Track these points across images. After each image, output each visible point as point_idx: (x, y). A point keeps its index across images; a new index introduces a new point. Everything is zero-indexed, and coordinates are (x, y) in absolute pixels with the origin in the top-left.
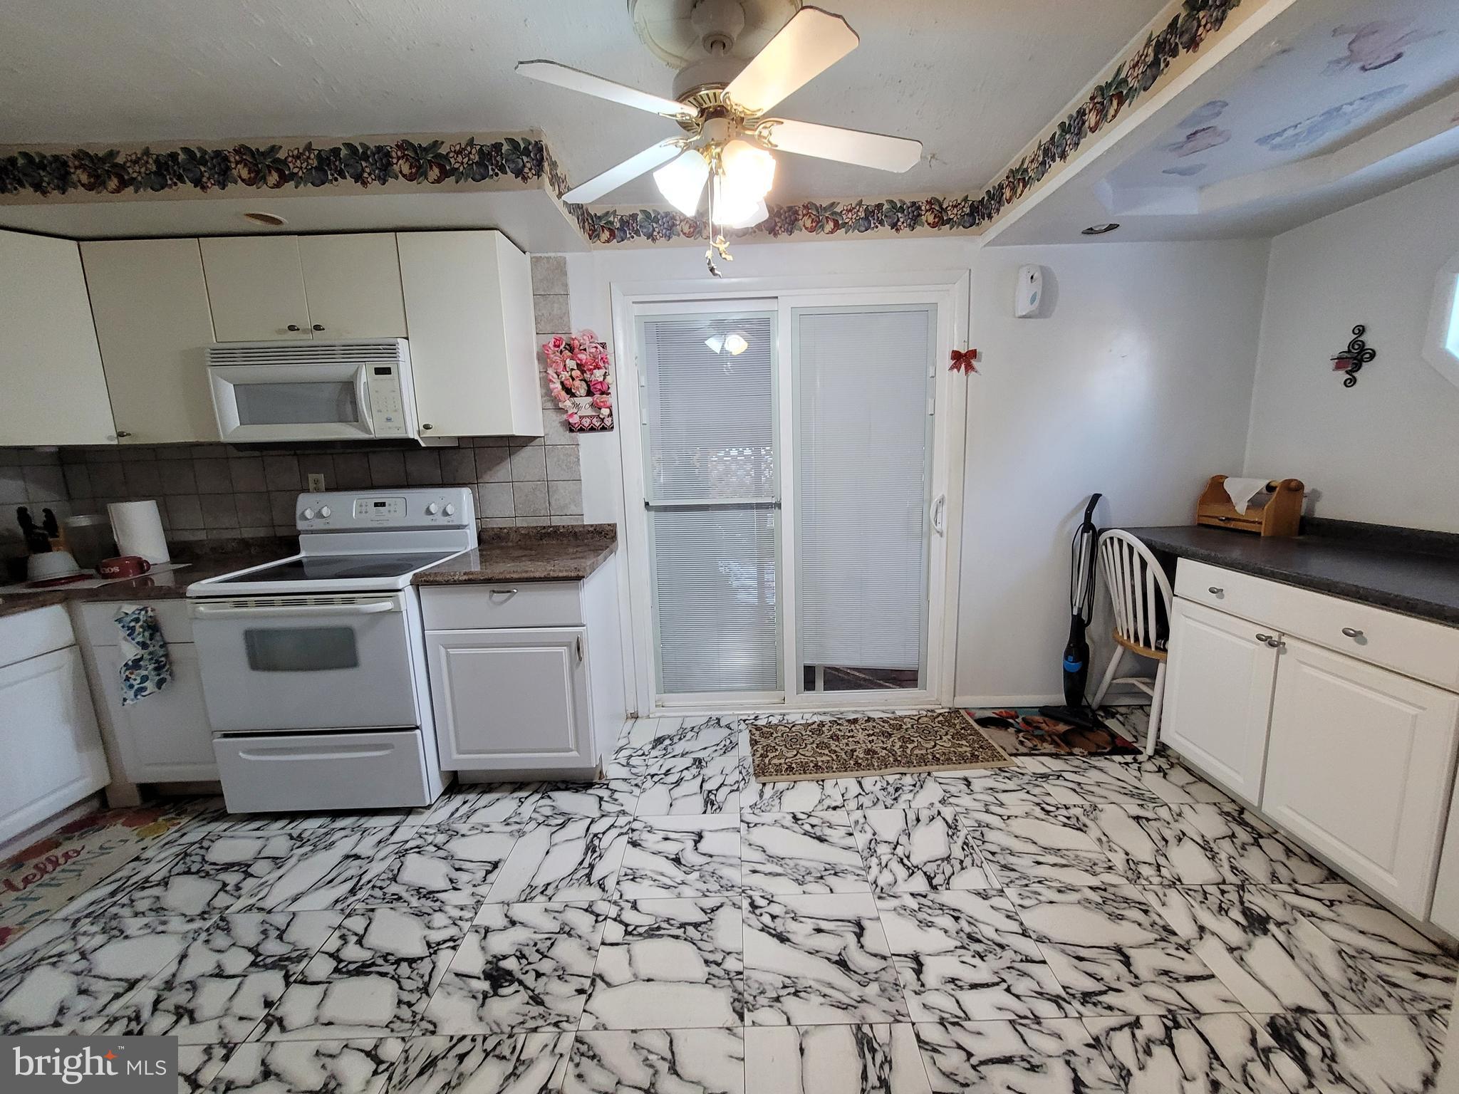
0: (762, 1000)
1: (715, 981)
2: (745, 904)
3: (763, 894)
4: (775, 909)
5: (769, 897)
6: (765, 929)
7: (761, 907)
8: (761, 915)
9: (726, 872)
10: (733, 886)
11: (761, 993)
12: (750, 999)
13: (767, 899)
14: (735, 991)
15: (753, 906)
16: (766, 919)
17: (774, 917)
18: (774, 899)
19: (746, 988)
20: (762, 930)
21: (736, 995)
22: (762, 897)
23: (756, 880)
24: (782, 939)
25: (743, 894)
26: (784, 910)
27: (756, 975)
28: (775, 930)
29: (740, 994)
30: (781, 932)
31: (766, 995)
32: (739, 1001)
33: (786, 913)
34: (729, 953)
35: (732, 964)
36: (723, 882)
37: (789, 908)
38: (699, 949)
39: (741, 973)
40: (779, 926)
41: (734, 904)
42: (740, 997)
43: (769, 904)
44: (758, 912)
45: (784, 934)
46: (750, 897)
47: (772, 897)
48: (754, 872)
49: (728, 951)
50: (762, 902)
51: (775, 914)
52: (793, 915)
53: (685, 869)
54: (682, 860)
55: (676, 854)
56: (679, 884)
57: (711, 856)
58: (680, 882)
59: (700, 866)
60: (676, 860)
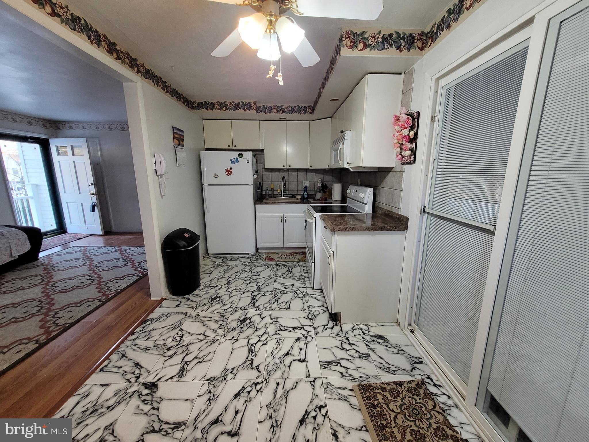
0: (211, 387)
1: (225, 372)
2: (258, 381)
3: (263, 388)
4: (253, 393)
5: (261, 391)
6: (244, 388)
7: (255, 387)
8: (251, 387)
9: (279, 373)
10: (269, 375)
11: (214, 387)
12: (213, 383)
13: (260, 389)
14: (218, 378)
15: (256, 384)
16: (249, 389)
17: (249, 392)
18: (259, 393)
19: (218, 382)
20: (243, 387)
21: (217, 378)
22: (262, 387)
23: (272, 385)
24: (236, 396)
25: (264, 380)
26: (252, 397)
27: (222, 385)
28: (242, 392)
29: (217, 379)
30: (240, 395)
31: (213, 388)
32: (214, 379)
33: (250, 398)
34: (235, 375)
35: (230, 376)
36: (272, 372)
37: (253, 399)
38: (240, 366)
39: (225, 379)
40: (245, 394)
41: (259, 376)
42: (215, 379)
43: (257, 390)
44: (254, 386)
45: (239, 396)
46: (262, 382)
47: (261, 392)
48: (278, 384)
49: (236, 375)
50: (258, 387)
51: (251, 393)
52: (248, 401)
53: (282, 358)
54: (288, 356)
55: (291, 354)
56: (273, 357)
57: (289, 366)
58: (274, 357)
59: (283, 363)
60: (287, 354)
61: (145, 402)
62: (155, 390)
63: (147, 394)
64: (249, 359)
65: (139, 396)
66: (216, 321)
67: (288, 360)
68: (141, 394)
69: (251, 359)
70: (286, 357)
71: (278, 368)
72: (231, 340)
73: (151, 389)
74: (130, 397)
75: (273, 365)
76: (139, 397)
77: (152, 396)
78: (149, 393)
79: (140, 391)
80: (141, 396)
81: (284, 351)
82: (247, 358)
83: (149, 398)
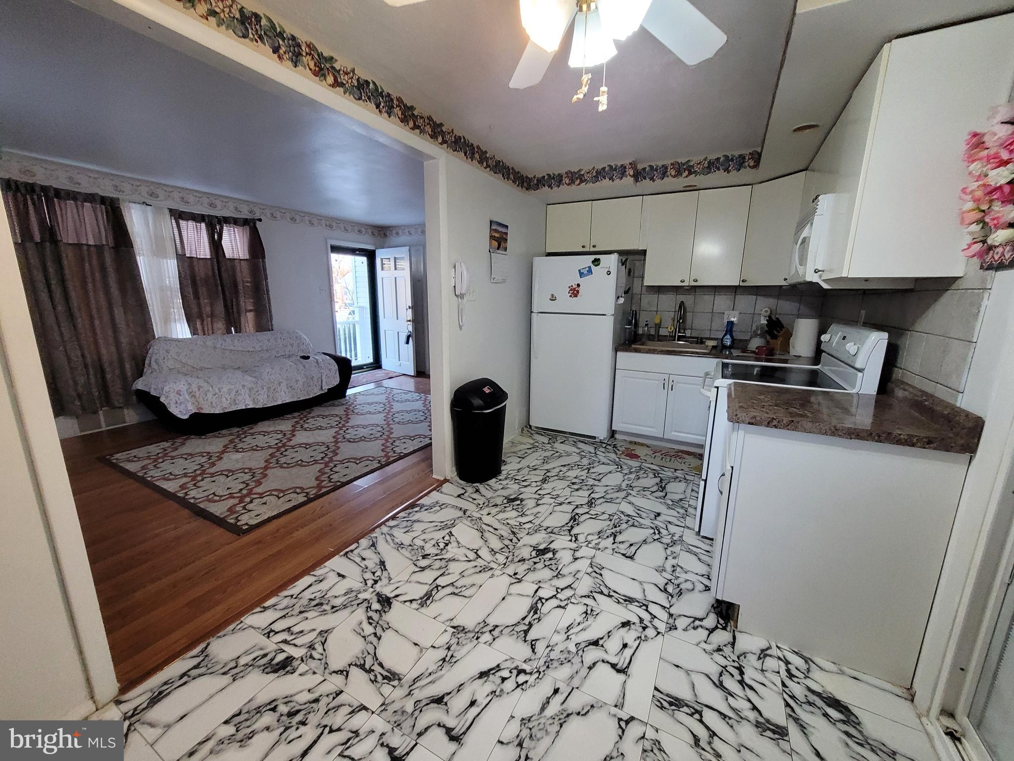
0: (454, 640)
1: (482, 625)
2: (525, 667)
3: (529, 683)
4: (509, 685)
5: (524, 687)
6: (498, 668)
7: (517, 676)
8: (511, 672)
9: (564, 672)
10: (548, 667)
11: (458, 643)
12: (459, 636)
13: (522, 684)
14: (469, 631)
15: (521, 671)
16: (505, 674)
17: (504, 679)
18: (519, 689)
19: (466, 637)
20: (498, 666)
21: (466, 630)
22: (526, 682)
23: (545, 688)
24: (483, 675)
25: (536, 670)
26: (506, 690)
27: (470, 646)
28: (493, 674)
29: (466, 633)
30: (489, 677)
31: (455, 644)
32: (462, 630)
33: (502, 690)
34: (494, 639)
35: (487, 637)
36: (555, 664)
37: (505, 695)
38: (508, 626)
39: (477, 639)
40: (495, 678)
41: (530, 660)
42: (464, 632)
43: (517, 683)
44: (515, 672)
45: (486, 678)
46: (531, 674)
47: (523, 689)
48: (556, 691)
49: (496, 640)
50: (522, 678)
51: (506, 682)
52: (497, 693)
53: (583, 645)
54: (594, 647)
55: (602, 646)
56: (568, 636)
57: (590, 668)
58: (570, 637)
59: (582, 656)
60: (595, 643)
61: (370, 621)
62: (386, 610)
63: (376, 611)
64: (527, 621)
65: (367, 608)
66: (501, 537)
67: (592, 654)
68: (370, 607)
69: (530, 623)
70: (591, 647)
71: (569, 661)
72: (511, 576)
73: (383, 606)
74: (358, 605)
75: (561, 651)
76: (367, 610)
77: (381, 616)
78: (379, 611)
79: (371, 602)
80: (369, 609)
81: (592, 634)
82: (524, 619)
83: (376, 616)
